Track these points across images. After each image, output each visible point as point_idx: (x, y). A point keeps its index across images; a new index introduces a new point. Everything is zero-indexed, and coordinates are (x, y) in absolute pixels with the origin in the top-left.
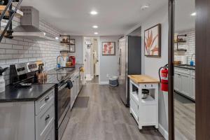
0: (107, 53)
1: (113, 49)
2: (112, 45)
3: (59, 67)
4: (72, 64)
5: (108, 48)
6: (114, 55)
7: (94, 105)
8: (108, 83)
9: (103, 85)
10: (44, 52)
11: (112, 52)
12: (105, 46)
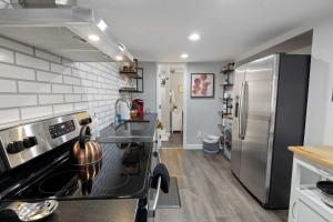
0: (199, 94)
1: (210, 88)
2: (209, 79)
3: (120, 121)
4: (138, 114)
5: (201, 86)
6: (213, 97)
7: (194, 200)
8: (200, 146)
9: (193, 152)
10: (90, 91)
11: (209, 93)
12: (197, 81)
